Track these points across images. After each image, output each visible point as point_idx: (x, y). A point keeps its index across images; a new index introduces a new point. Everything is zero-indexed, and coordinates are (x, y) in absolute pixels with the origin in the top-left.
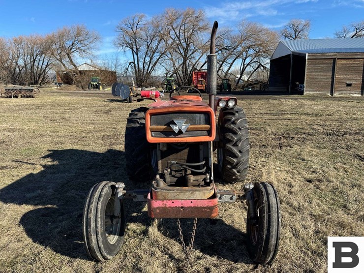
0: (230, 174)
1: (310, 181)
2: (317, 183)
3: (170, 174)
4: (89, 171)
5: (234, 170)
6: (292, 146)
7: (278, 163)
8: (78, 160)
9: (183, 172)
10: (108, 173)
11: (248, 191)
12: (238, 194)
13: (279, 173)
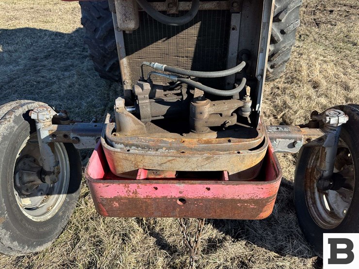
3: (152, 96)
4: (46, 63)
6: (333, 23)
7: (320, 50)
8: (32, 45)
9: (184, 91)
10: (72, 65)
11: (331, 130)
12: (307, 137)
13: (325, 66)
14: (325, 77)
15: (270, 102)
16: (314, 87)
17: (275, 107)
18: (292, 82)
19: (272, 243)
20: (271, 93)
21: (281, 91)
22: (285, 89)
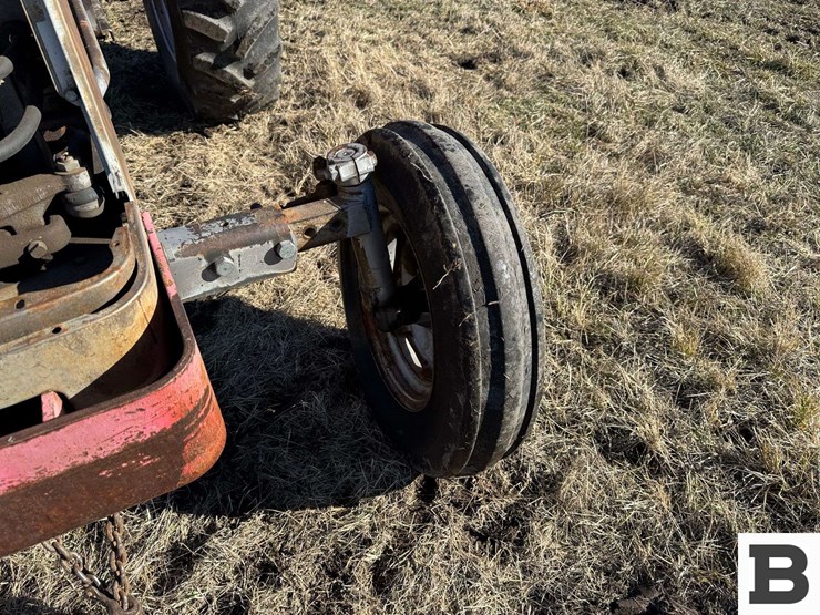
0: (216, 87)
1: (469, 64)
2: (492, 67)
5: (229, 69)
11: (352, 194)
12: (302, 227)
13: (374, 52)
14: (379, 78)
15: (272, 161)
16: (360, 105)
17: (286, 168)
18: (313, 103)
19: (326, 487)
20: (271, 139)
21: (293, 129)
22: (298, 122)
